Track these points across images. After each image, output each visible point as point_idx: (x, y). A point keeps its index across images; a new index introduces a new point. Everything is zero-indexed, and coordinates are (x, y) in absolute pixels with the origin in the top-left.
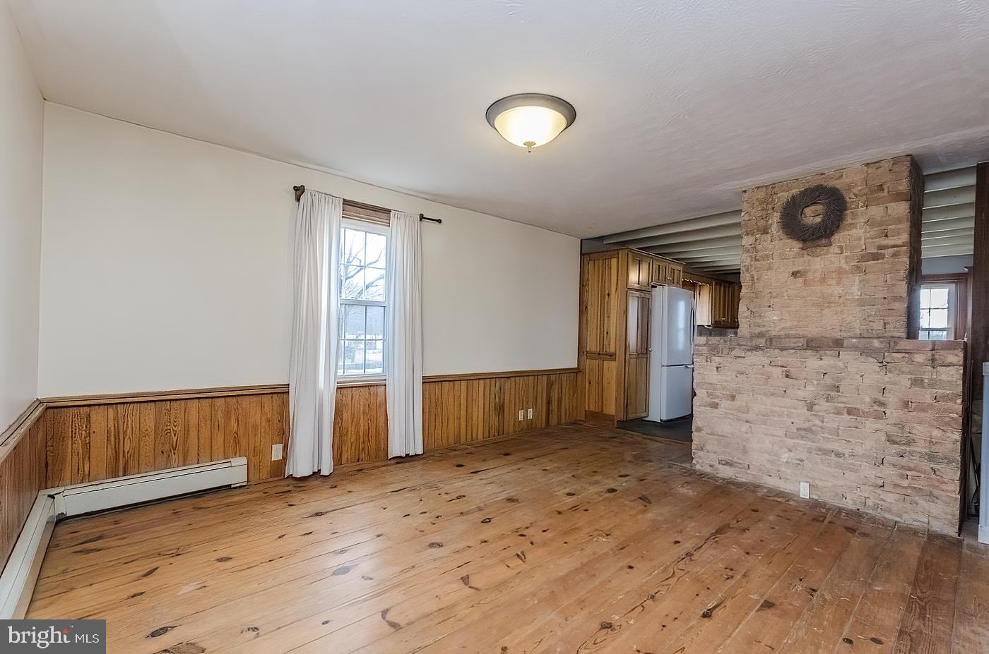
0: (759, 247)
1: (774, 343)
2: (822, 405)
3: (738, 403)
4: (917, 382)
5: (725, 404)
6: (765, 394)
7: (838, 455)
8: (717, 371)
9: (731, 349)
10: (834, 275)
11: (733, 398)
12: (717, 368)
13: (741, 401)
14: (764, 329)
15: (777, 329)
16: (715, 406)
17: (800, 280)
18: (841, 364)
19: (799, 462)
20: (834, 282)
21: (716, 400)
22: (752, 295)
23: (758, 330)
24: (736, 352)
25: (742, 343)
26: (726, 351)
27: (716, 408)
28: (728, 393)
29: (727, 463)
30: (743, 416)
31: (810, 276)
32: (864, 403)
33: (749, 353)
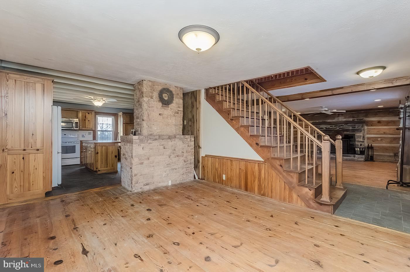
0: (150, 103)
1: (161, 138)
2: (173, 156)
3: (150, 160)
4: (188, 146)
5: (146, 162)
6: (158, 155)
7: (176, 169)
8: (143, 149)
9: (148, 140)
10: (169, 116)
11: (148, 159)
12: (143, 148)
13: (151, 159)
14: (152, 133)
15: (156, 133)
16: (142, 163)
17: (162, 116)
18: (176, 143)
19: (167, 175)
20: (169, 118)
21: (142, 161)
22: (148, 120)
23: (150, 133)
24: (149, 141)
25: (151, 138)
26: (146, 141)
27: (142, 164)
28: (147, 157)
29: (147, 184)
30: (152, 165)
31: (164, 116)
32: (180, 153)
33: (153, 141)
